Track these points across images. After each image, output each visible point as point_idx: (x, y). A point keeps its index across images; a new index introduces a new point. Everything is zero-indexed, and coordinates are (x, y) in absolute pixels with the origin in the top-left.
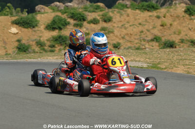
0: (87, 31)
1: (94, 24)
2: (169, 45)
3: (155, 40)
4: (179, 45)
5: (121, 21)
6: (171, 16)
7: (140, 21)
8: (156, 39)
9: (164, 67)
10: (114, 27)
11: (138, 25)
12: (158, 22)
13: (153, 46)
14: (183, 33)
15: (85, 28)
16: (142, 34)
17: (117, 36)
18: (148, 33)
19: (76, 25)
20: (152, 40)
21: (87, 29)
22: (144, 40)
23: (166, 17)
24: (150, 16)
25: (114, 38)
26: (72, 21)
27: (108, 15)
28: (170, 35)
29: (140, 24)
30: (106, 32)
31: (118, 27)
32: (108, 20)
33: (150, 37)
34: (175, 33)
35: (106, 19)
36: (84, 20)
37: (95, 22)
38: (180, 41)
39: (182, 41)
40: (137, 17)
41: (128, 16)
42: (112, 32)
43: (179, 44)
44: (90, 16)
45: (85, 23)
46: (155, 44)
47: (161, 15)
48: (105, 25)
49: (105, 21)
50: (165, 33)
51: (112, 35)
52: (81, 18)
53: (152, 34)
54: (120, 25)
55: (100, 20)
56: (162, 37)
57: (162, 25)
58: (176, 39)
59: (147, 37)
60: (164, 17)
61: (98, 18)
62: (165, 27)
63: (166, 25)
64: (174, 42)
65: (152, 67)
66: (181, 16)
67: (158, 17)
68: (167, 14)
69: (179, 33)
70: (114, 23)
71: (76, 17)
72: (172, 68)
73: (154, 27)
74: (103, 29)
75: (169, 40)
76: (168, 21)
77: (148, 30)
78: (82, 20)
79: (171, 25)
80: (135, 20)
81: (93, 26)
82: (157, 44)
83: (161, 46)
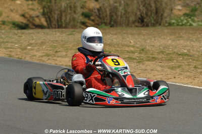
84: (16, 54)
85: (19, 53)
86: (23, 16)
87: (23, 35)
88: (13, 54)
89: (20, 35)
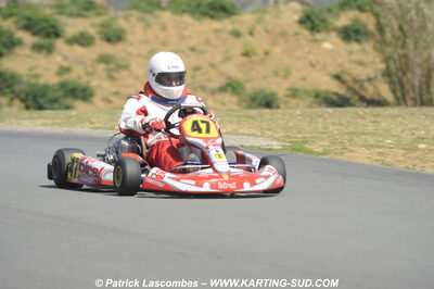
0: (66, 64)
1: (82, 45)
2: (263, 102)
3: (229, 89)
4: (286, 103)
5: (146, 42)
6: (267, 31)
7: (193, 42)
8: (232, 87)
9: (320, 150)
10: (130, 54)
11: (188, 52)
12: (237, 47)
13: (223, 104)
14: (295, 75)
15: (60, 54)
16: (198, 73)
17: (137, 78)
18: (212, 72)
19: (37, 48)
20: (223, 89)
21: (65, 58)
22: (203, 88)
23: (256, 34)
24: (217, 31)
25: (131, 81)
26: (27, 38)
27: (115, 26)
28: (265, 78)
29: (193, 49)
30: (112, 66)
31: (140, 55)
32: (114, 37)
33: (217, 83)
34: (276, 73)
35: (111, 34)
36: (57, 35)
37: (83, 40)
38: (289, 93)
39: (294, 93)
40: (186, 33)
41: (164, 28)
42: (126, 67)
43: (286, 99)
44: (73, 26)
45: (59, 44)
46: (229, 99)
47: (243, 29)
48: (108, 49)
49: (108, 40)
50: (253, 72)
51: (124, 73)
52: (51, 30)
53: (222, 74)
54: (144, 52)
55: (97, 37)
56: (247, 81)
57: (246, 54)
58: (278, 87)
59: (209, 81)
60: (251, 34)
61: (92, 31)
62: (254, 58)
63: (254, 54)
64: (273, 95)
65: (294, 149)
66: (291, 32)
67: (236, 34)
68: (259, 28)
69: (287, 74)
70: (131, 44)
71: (38, 27)
72: (342, 154)
73: (227, 59)
74: (104, 59)
75: (262, 91)
76: (259, 43)
77: (212, 66)
78: (53, 35)
79: (267, 53)
80: (182, 38)
81: (78, 50)
82: (235, 99)
83: (244, 104)
84: (397, 159)
85: (402, 159)
86: (338, 77)
87: (379, 120)
88: (389, 159)
89: (373, 119)
